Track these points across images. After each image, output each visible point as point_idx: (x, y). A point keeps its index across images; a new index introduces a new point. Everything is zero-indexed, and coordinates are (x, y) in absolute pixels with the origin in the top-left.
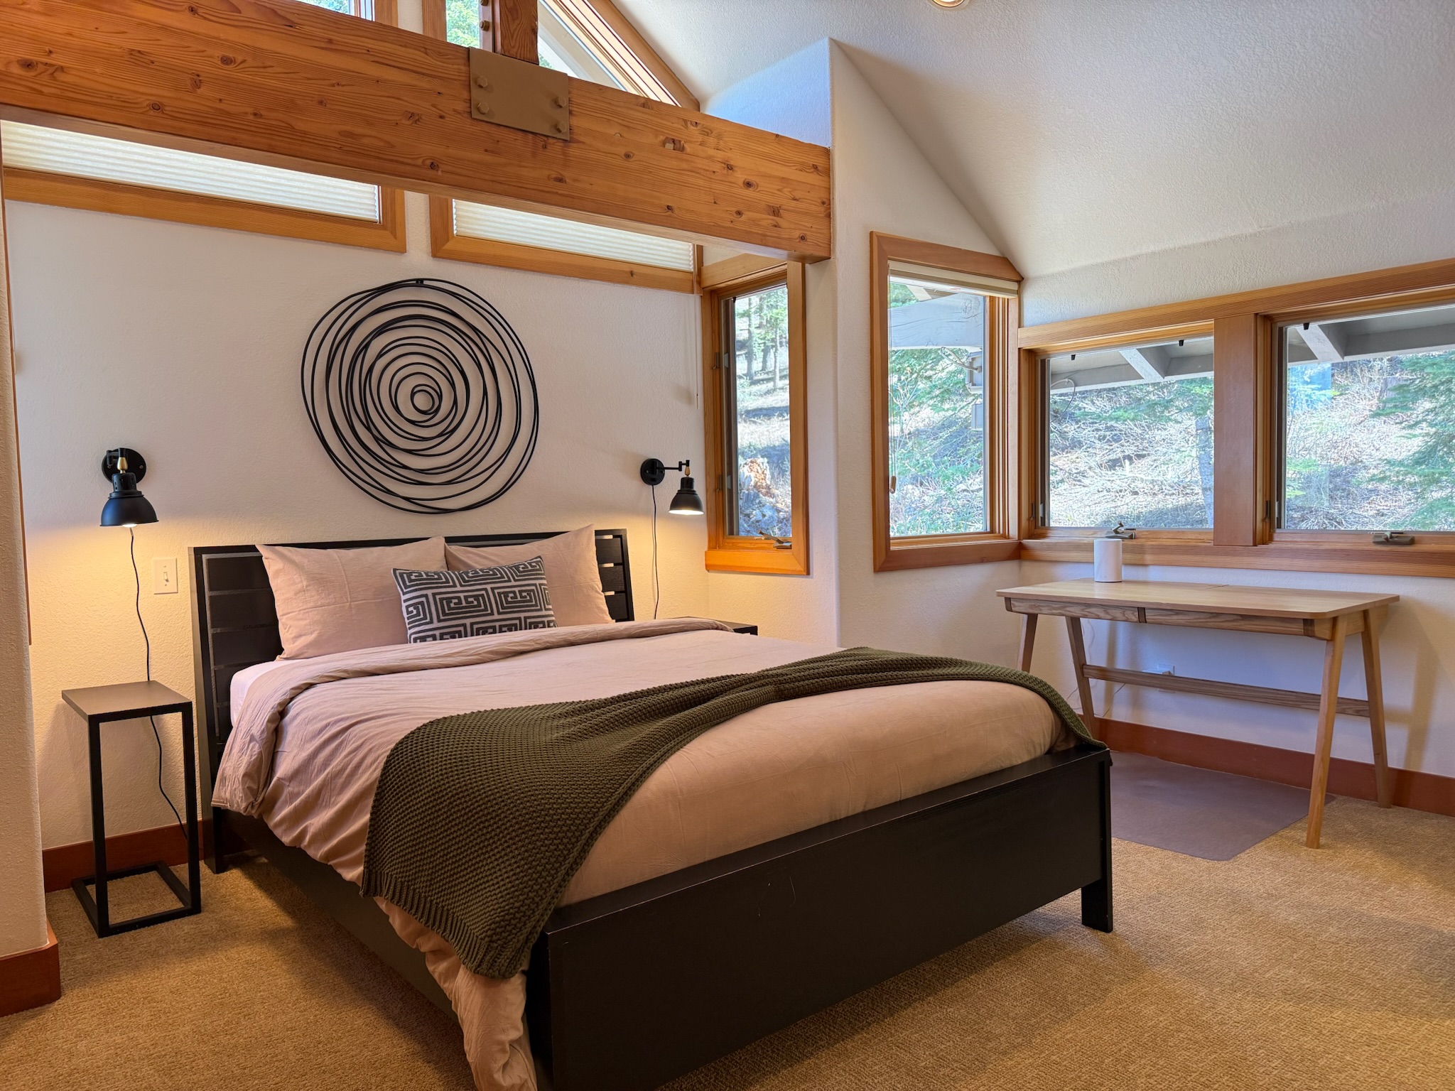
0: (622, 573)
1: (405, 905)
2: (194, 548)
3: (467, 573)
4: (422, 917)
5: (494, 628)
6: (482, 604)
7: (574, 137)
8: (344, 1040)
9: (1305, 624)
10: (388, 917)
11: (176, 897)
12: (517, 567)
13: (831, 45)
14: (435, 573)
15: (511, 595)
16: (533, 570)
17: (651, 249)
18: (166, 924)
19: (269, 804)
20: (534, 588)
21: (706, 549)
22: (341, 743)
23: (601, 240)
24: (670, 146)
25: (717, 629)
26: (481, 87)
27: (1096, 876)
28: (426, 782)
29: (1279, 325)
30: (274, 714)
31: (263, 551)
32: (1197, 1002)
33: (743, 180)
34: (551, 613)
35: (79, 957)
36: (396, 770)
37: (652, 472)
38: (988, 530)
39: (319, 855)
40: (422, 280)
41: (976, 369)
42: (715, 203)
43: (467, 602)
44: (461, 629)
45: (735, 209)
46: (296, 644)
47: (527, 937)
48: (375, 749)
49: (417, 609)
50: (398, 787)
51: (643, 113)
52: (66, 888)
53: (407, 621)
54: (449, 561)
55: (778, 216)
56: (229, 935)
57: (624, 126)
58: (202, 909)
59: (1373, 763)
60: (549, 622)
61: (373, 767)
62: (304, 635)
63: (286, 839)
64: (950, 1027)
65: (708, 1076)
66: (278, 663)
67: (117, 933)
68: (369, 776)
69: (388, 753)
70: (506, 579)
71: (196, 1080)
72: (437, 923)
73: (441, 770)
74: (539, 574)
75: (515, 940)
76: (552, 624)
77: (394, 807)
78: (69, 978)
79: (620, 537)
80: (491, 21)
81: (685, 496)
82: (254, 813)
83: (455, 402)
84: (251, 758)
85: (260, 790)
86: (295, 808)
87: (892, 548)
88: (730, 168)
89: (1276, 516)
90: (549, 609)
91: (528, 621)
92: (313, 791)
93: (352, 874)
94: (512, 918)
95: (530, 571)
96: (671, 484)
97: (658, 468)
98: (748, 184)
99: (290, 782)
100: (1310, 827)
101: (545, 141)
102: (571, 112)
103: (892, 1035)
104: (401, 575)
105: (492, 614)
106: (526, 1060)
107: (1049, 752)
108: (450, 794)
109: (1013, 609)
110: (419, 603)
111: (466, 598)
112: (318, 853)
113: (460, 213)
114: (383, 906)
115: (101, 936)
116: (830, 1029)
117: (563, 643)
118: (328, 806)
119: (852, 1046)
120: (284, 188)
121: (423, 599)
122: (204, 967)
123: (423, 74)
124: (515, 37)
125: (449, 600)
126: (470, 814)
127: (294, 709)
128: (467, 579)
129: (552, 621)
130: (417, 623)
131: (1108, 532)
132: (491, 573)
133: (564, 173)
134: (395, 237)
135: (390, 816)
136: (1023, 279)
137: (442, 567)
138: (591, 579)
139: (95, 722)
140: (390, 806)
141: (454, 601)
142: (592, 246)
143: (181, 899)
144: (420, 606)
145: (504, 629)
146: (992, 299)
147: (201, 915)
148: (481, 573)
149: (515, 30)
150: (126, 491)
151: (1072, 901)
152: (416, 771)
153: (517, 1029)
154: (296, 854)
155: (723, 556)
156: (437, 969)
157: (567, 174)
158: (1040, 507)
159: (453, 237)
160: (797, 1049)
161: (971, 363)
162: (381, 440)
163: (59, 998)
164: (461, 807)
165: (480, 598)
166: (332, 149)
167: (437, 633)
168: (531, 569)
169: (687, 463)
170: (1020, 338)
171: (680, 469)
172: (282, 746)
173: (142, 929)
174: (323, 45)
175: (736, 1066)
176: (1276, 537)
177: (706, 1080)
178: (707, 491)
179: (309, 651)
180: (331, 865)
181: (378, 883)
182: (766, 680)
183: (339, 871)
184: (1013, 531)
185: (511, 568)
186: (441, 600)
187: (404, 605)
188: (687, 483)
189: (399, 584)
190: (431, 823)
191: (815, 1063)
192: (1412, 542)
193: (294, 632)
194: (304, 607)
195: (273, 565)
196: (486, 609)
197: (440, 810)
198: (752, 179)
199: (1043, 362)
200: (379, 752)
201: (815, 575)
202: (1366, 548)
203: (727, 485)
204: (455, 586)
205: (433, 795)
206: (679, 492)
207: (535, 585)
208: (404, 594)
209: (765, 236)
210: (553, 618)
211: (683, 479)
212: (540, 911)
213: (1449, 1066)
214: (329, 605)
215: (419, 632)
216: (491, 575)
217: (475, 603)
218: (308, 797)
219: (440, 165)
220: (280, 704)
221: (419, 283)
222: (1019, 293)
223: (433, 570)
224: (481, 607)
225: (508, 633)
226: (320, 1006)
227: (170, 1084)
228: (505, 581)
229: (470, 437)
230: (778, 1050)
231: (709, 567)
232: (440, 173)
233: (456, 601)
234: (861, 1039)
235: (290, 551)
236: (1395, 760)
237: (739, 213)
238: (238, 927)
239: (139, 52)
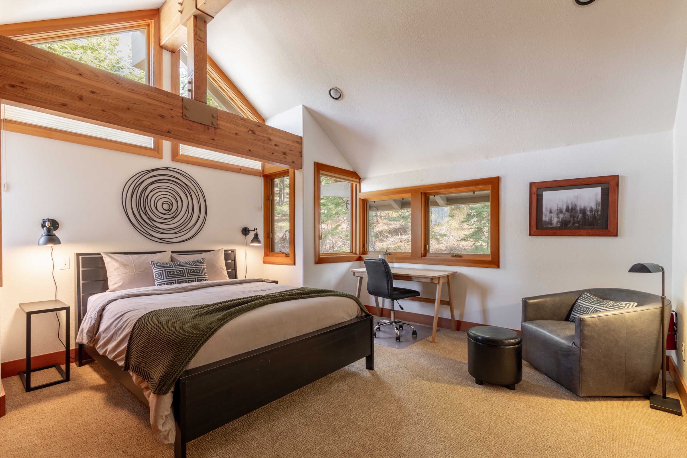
0: (234, 264)
1: (137, 373)
2: (77, 254)
3: (177, 263)
4: (142, 376)
5: (186, 281)
6: (182, 273)
7: (219, 127)
8: (116, 421)
9: (431, 279)
10: (132, 377)
11: (61, 376)
12: (195, 261)
13: (303, 107)
14: (166, 263)
15: (193, 270)
16: (201, 263)
17: (247, 162)
18: (55, 386)
19: (96, 341)
20: (201, 268)
21: (263, 256)
22: (122, 319)
23: (231, 159)
24: (250, 132)
25: (263, 281)
26: (187, 109)
27: (369, 354)
28: (146, 331)
29: (428, 195)
30: (100, 310)
31: (103, 255)
32: (393, 389)
33: (274, 144)
34: (207, 276)
35: (16, 400)
36: (137, 327)
37: (245, 231)
38: (351, 252)
39: (111, 358)
40: (168, 168)
41: (348, 204)
42: (265, 150)
43: (177, 273)
44: (174, 281)
45: (272, 152)
46: (114, 287)
47: (173, 380)
48: (132, 321)
49: (159, 275)
50: (137, 333)
51: (242, 121)
52: (16, 375)
53: (155, 279)
54: (172, 259)
55: (285, 155)
56: (79, 388)
57: (236, 125)
58: (70, 380)
59: (451, 318)
60: (206, 279)
61: (131, 327)
62: (117, 283)
63: (101, 353)
64: (321, 401)
65: (242, 422)
66: (107, 293)
67: (34, 390)
68: (128, 330)
69: (135, 322)
70: (191, 265)
71: (55, 440)
72: (146, 378)
73: (151, 327)
74: (203, 264)
75: (169, 382)
76: (207, 280)
77: (136, 340)
78: (10, 407)
79: (234, 252)
80: (191, 89)
81: (256, 238)
82: (92, 345)
83: (178, 207)
84: (90, 325)
85: (94, 336)
86: (104, 342)
87: (321, 257)
88: (270, 140)
89: (427, 249)
90: (206, 275)
91: (198, 279)
92: (110, 336)
93: (121, 363)
94: (168, 375)
95: (200, 263)
96: (251, 235)
97: (247, 230)
98: (276, 145)
99: (103, 333)
100: (432, 337)
101: (208, 127)
102: (217, 119)
103: (303, 405)
104: (154, 264)
105: (185, 276)
106: (172, 421)
107: (357, 317)
108: (153, 335)
109: (355, 275)
110: (159, 273)
111: (176, 271)
112: (111, 357)
113: (182, 148)
114: (131, 373)
115: (27, 391)
116: (284, 405)
117: (209, 286)
118: (115, 340)
119: (290, 410)
120: (118, 135)
121: (161, 272)
122: (66, 400)
123: (166, 103)
124: (199, 95)
125: (170, 272)
126: (159, 341)
127: (107, 308)
128: (177, 265)
129: (207, 279)
130: (158, 279)
131: (384, 253)
132: (186, 263)
133: (214, 138)
134: (159, 154)
135: (134, 343)
136: (361, 178)
137: (169, 261)
138: (222, 266)
139: (29, 314)
140: (134, 340)
141: (172, 272)
142: (227, 160)
143: (63, 377)
144: (160, 274)
145: (189, 281)
146: (352, 184)
147: (69, 382)
148: (182, 263)
149: (199, 93)
150: (49, 233)
151: (363, 361)
152: (143, 328)
153: (167, 411)
154: (104, 357)
155: (269, 259)
156: (146, 393)
157: (215, 138)
158: (366, 245)
159: (179, 155)
160: (272, 412)
161: (347, 202)
162: (150, 219)
163: (4, 415)
164: (156, 339)
165: (181, 271)
166: (132, 124)
167: (166, 283)
168: (200, 262)
169: (257, 229)
170: (359, 196)
171: (254, 231)
172: (102, 321)
173: (44, 388)
174: (130, 91)
175: (252, 419)
176: (427, 255)
177: (241, 424)
178: (264, 238)
179: (119, 289)
180: (115, 361)
181: (129, 366)
182: (268, 297)
183: (118, 363)
184: (358, 252)
185: (193, 262)
186: (168, 272)
187: (154, 273)
188: (256, 235)
189: (152, 266)
190: (147, 345)
191: (277, 416)
192: (461, 257)
193: (113, 282)
194: (118, 274)
195: (107, 259)
196: (183, 275)
197: (150, 340)
198: (277, 144)
199: (367, 203)
200: (133, 322)
201: (296, 265)
202: (449, 258)
203: (271, 236)
204: (173, 267)
205: (148, 335)
206: (254, 238)
207: (201, 267)
208: (154, 270)
209: (281, 161)
210: (208, 278)
211: (255, 234)
212: (179, 372)
213: (458, 403)
214: (127, 273)
215: (159, 282)
216: (186, 264)
217: (180, 273)
218: (109, 338)
219: (171, 132)
220: (102, 306)
221: (167, 169)
222: (360, 183)
223: (165, 262)
224: (181, 274)
225: (191, 283)
226: (109, 410)
227: (44, 443)
228: (191, 266)
229: (182, 219)
230: (266, 412)
231: (264, 262)
232: (171, 134)
233: (173, 272)
234: (293, 407)
235: (114, 255)
236: (457, 318)
237: (273, 153)
238: (83, 385)
239: (59, 86)
